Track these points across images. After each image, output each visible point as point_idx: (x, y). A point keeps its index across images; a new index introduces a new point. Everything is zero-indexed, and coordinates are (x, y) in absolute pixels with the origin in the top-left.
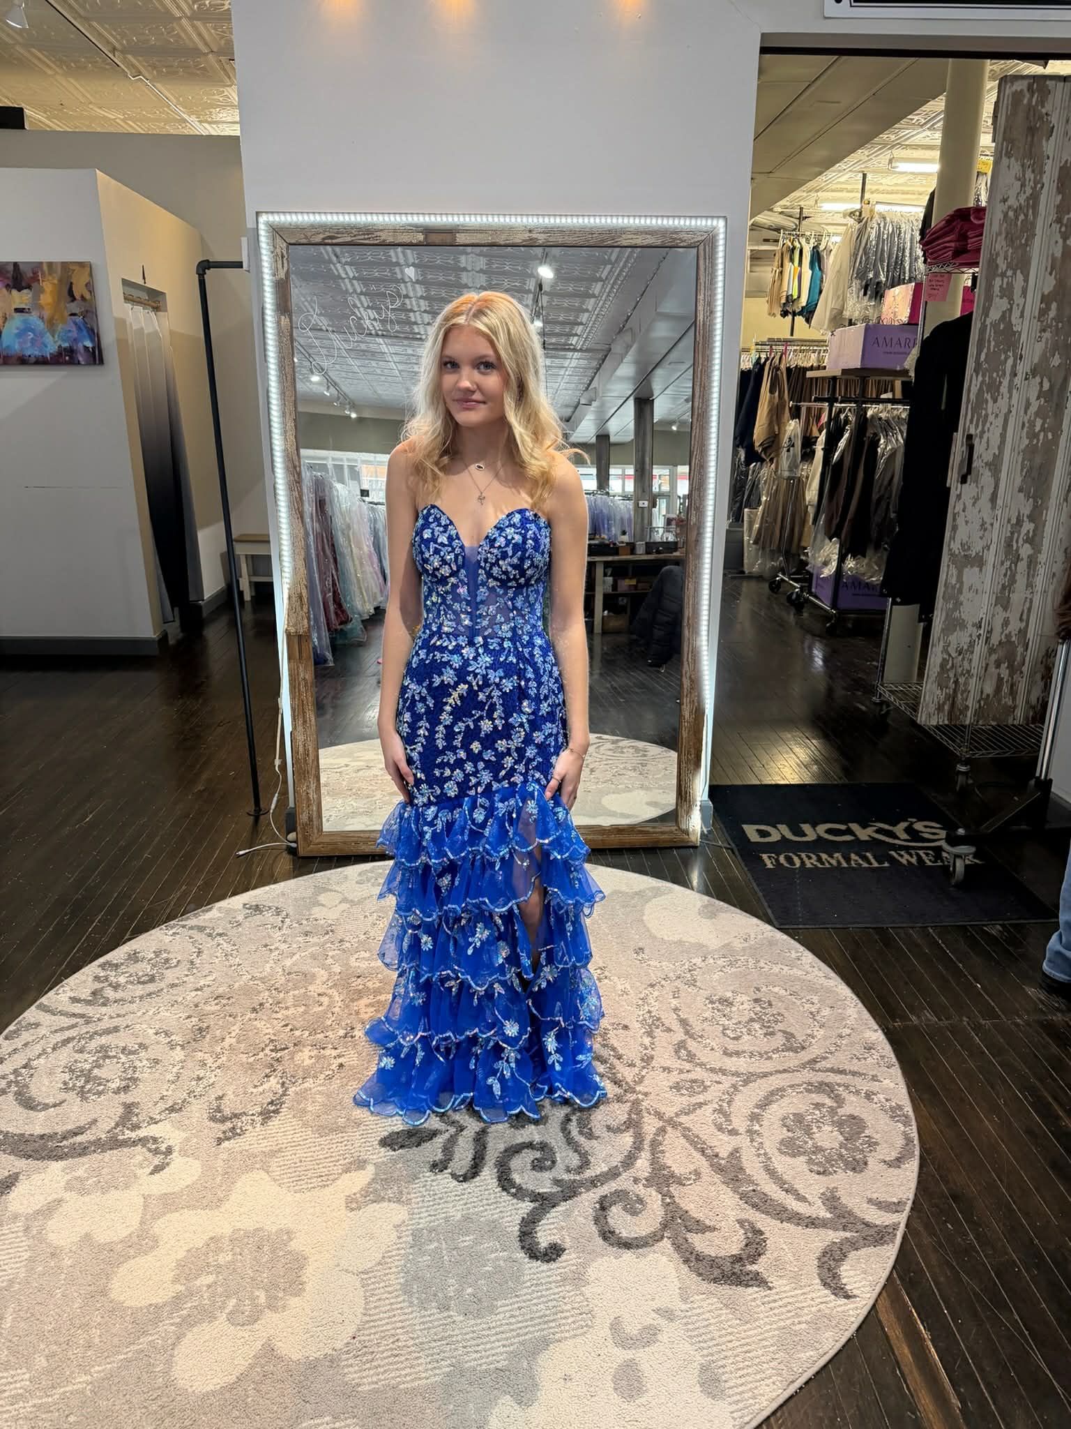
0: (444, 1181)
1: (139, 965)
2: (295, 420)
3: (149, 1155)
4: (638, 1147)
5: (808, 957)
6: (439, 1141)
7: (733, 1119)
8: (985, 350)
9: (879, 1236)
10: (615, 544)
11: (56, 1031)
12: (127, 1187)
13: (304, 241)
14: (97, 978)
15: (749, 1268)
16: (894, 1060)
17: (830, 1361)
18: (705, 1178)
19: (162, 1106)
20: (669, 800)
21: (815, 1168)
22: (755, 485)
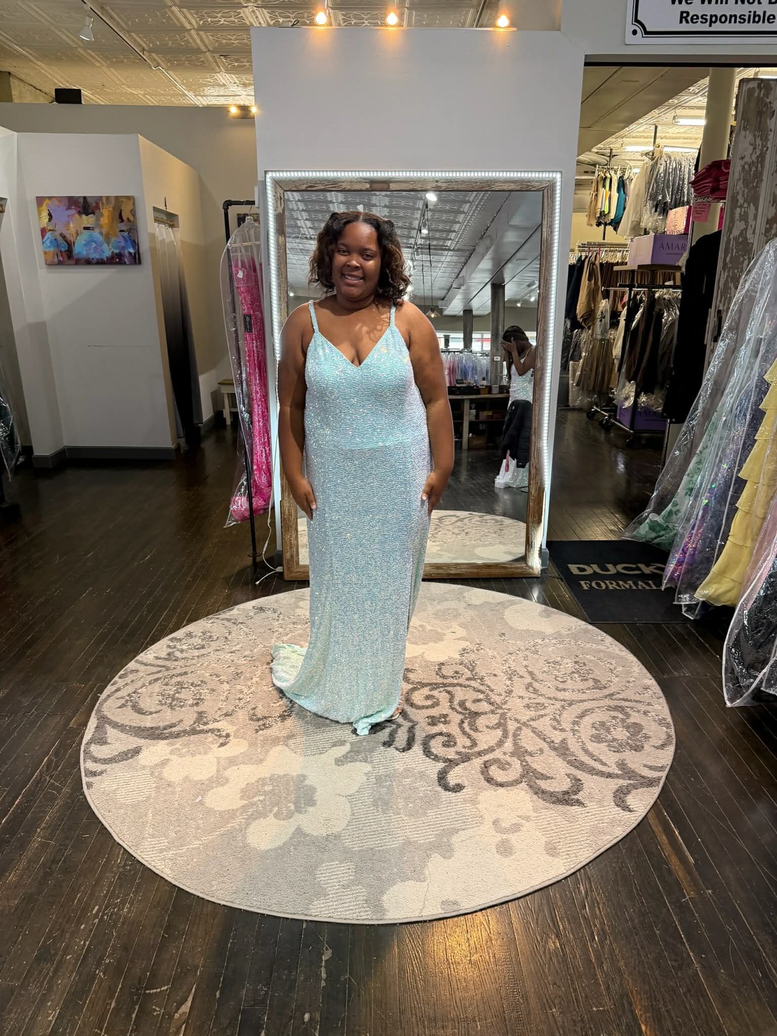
0: (391, 750)
1: (194, 639)
2: (287, 302)
3: (216, 737)
4: (505, 735)
5: (609, 639)
6: (387, 731)
7: (562, 723)
8: (730, 255)
9: (651, 783)
10: (477, 386)
11: (149, 674)
12: (206, 753)
13: (295, 189)
14: (169, 646)
15: (573, 797)
16: (661, 694)
17: (620, 841)
18: (546, 753)
19: (219, 713)
20: (521, 549)
21: (612, 749)
22: (577, 345)
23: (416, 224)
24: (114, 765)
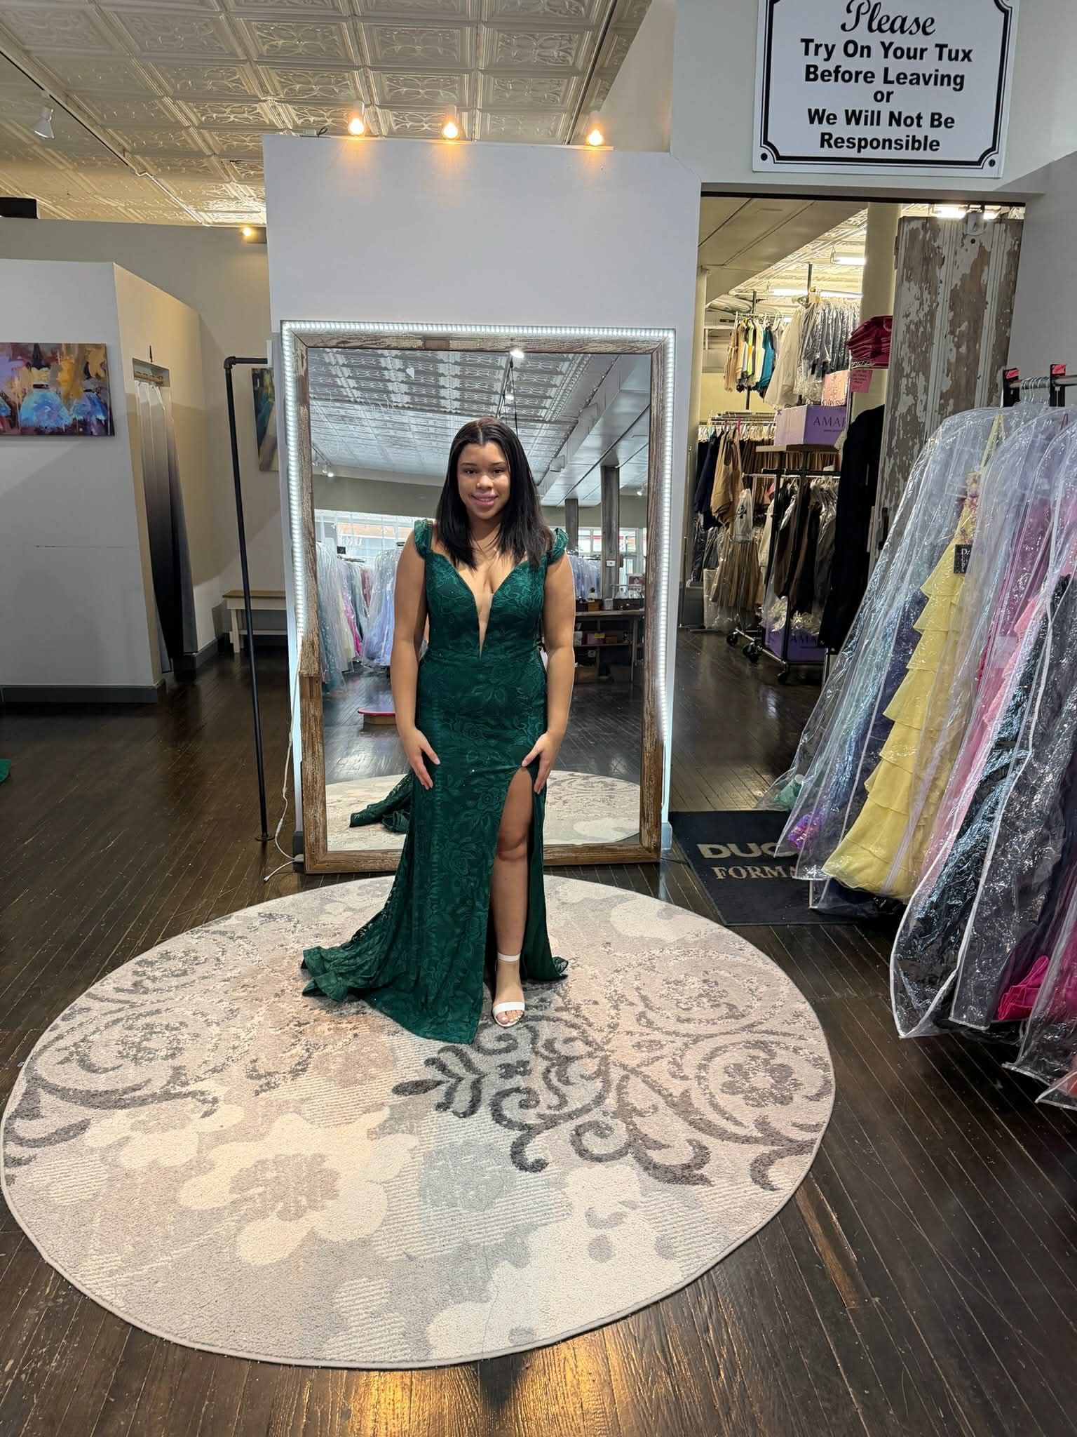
0: (448, 1116)
1: (171, 962)
3: (198, 1104)
4: (607, 1087)
5: (750, 948)
6: (443, 1088)
7: (683, 1067)
8: (896, 438)
9: (801, 1148)
10: (584, 601)
11: (106, 1014)
12: (183, 1127)
13: (321, 345)
14: (136, 973)
15: (696, 1172)
16: (818, 1024)
17: (757, 1233)
18: (661, 1111)
19: (205, 1068)
20: (634, 825)
21: (751, 1102)
22: (713, 548)
23: (498, 387)
24: (47, 1149)
